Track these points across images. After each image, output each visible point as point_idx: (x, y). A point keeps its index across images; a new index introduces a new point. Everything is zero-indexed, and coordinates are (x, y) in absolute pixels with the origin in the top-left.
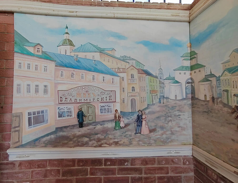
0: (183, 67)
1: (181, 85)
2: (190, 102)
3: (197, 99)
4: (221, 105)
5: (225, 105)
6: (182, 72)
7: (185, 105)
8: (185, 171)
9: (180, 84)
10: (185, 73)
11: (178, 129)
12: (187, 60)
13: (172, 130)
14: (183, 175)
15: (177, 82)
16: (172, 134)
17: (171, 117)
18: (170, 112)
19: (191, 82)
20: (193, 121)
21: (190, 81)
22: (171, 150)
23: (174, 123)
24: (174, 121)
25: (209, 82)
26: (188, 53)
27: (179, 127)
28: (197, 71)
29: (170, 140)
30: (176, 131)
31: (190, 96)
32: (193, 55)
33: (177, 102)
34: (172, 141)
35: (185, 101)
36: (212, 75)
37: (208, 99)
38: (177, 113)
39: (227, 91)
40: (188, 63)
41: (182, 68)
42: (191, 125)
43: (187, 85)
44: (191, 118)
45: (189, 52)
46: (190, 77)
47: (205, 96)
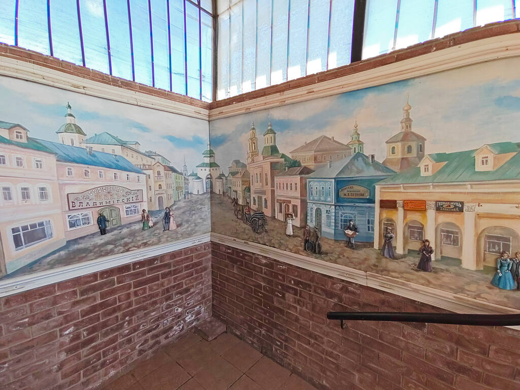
0: (204, 163)
1: (203, 180)
2: (209, 196)
3: (214, 193)
4: (227, 198)
5: (230, 198)
6: (203, 168)
7: (205, 198)
8: (205, 255)
9: (201, 180)
10: (205, 170)
11: (200, 221)
12: (207, 157)
13: (196, 222)
14: (203, 259)
15: (199, 178)
16: (196, 225)
17: (194, 211)
18: (194, 207)
19: (210, 178)
20: (212, 212)
21: (209, 176)
22: (195, 241)
23: (197, 216)
24: (197, 214)
25: (221, 180)
26: (207, 151)
27: (201, 219)
28: (215, 168)
29: (194, 232)
30: (199, 223)
31: (209, 190)
32: (211, 154)
33: (200, 197)
34: (196, 232)
35: (206, 195)
36: (223, 175)
37: (221, 193)
38: (199, 207)
39: (230, 188)
40: (207, 160)
41: (203, 165)
42: (209, 215)
43: (207, 180)
44: (210, 210)
45: (209, 149)
46: (209, 173)
47: (220, 190)
